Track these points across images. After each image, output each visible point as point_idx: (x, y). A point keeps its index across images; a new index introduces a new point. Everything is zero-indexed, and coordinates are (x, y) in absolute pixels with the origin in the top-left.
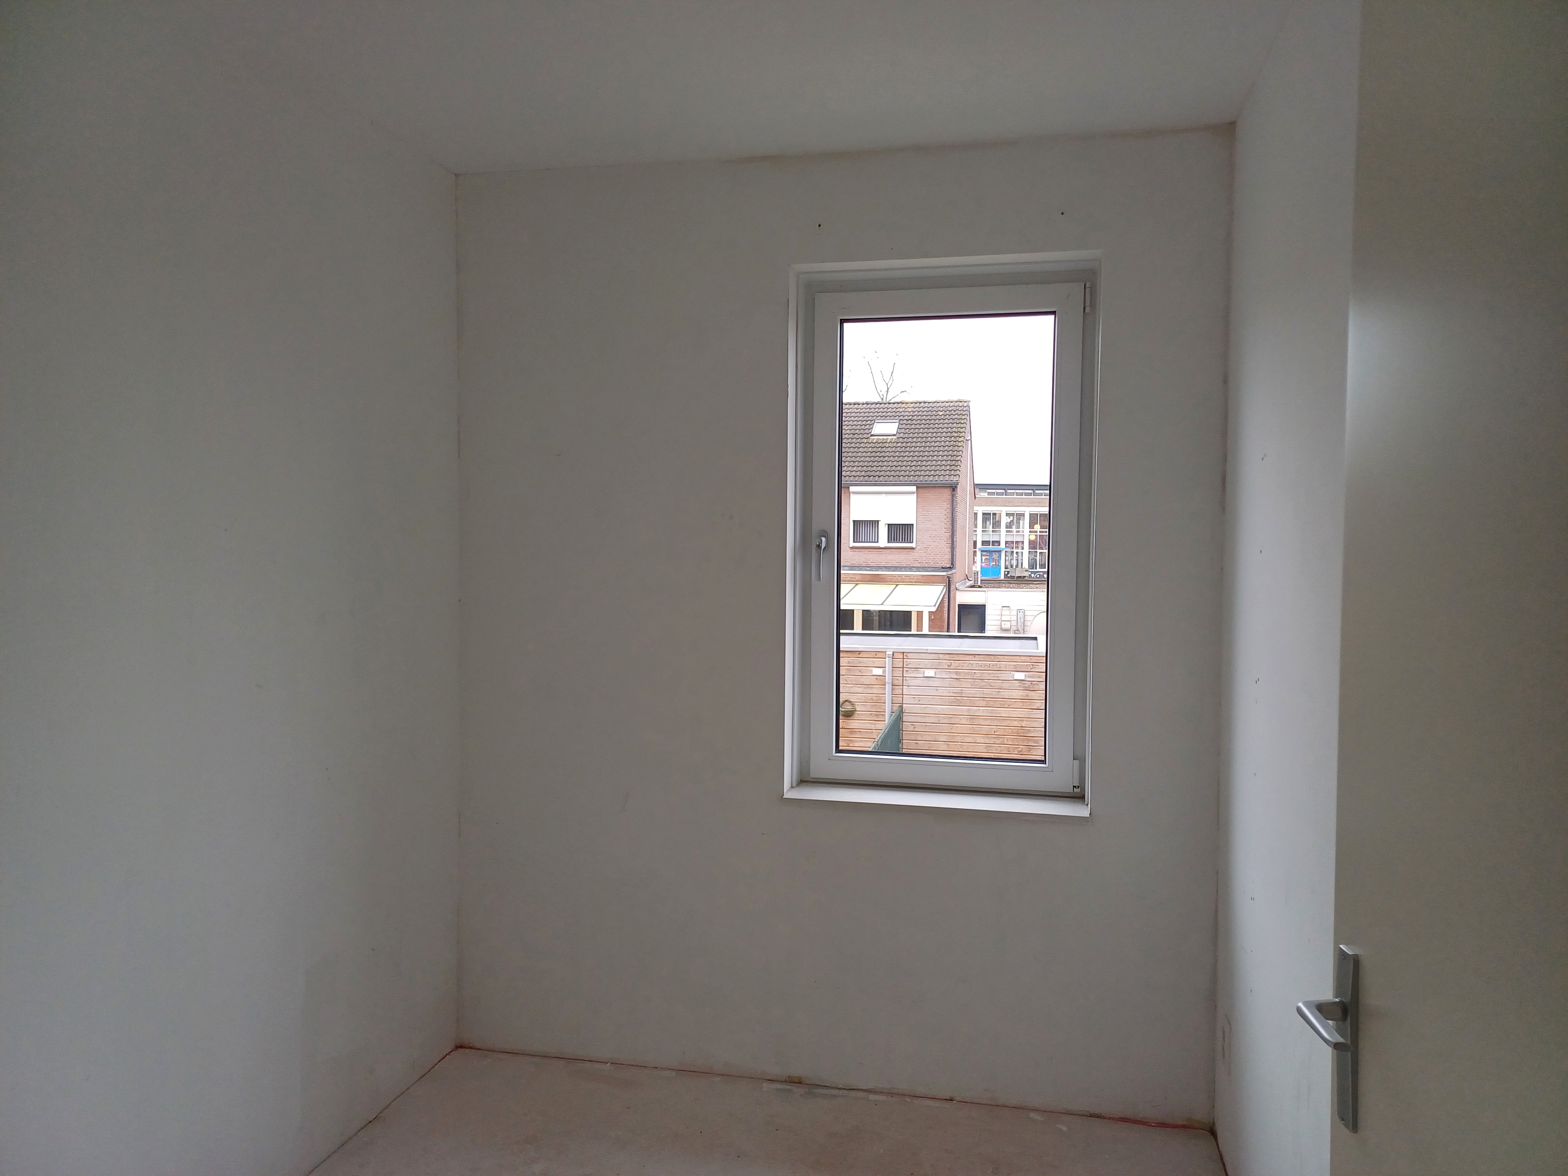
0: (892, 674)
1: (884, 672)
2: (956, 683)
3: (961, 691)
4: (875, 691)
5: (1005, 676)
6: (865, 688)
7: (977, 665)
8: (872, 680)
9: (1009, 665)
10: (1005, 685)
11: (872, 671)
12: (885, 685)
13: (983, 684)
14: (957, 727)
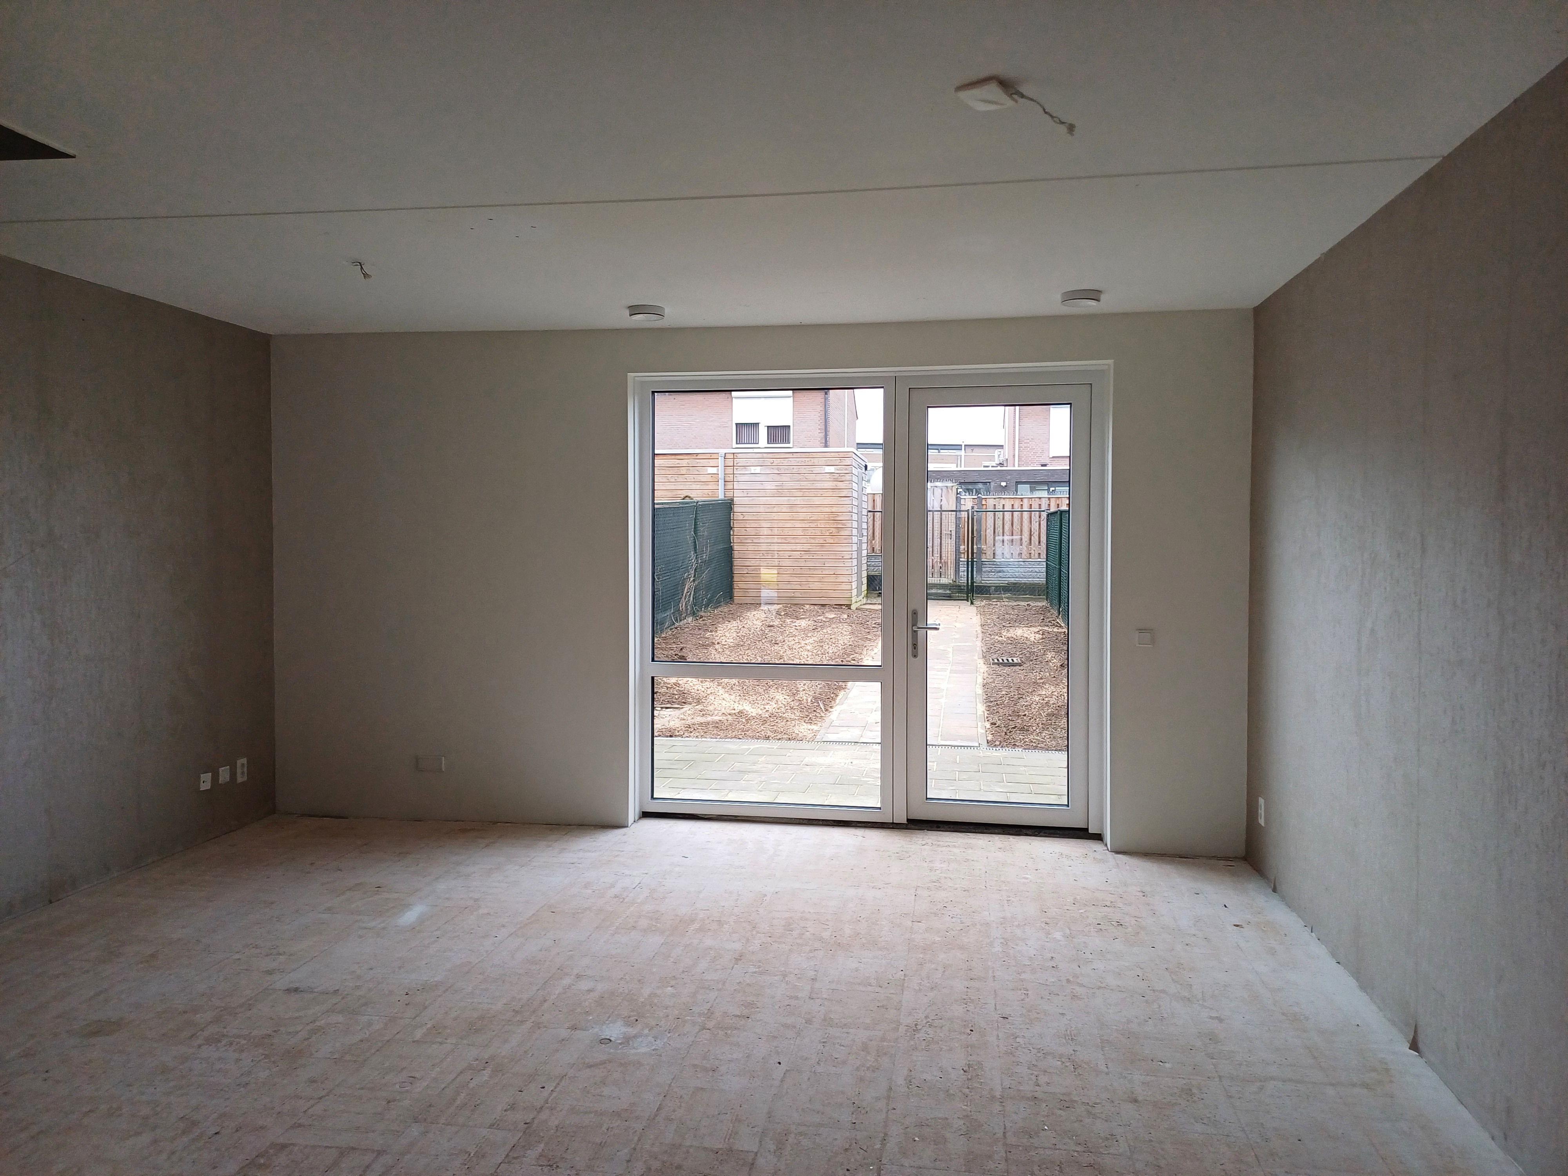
0: (724, 472)
1: (718, 470)
2: (777, 478)
3: (782, 484)
4: (710, 487)
5: (817, 470)
6: (702, 485)
7: (795, 461)
8: (708, 478)
9: (822, 460)
10: (819, 477)
11: (707, 470)
12: (718, 482)
13: (800, 477)
14: (779, 515)
